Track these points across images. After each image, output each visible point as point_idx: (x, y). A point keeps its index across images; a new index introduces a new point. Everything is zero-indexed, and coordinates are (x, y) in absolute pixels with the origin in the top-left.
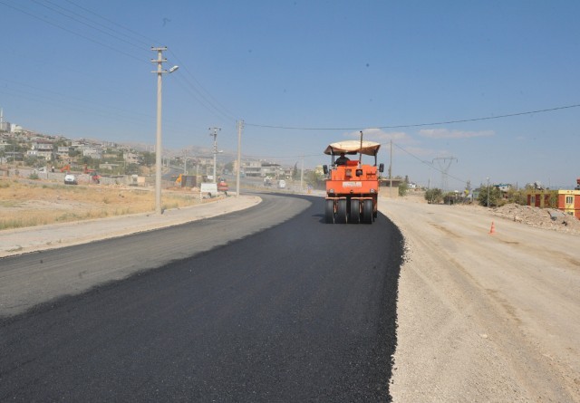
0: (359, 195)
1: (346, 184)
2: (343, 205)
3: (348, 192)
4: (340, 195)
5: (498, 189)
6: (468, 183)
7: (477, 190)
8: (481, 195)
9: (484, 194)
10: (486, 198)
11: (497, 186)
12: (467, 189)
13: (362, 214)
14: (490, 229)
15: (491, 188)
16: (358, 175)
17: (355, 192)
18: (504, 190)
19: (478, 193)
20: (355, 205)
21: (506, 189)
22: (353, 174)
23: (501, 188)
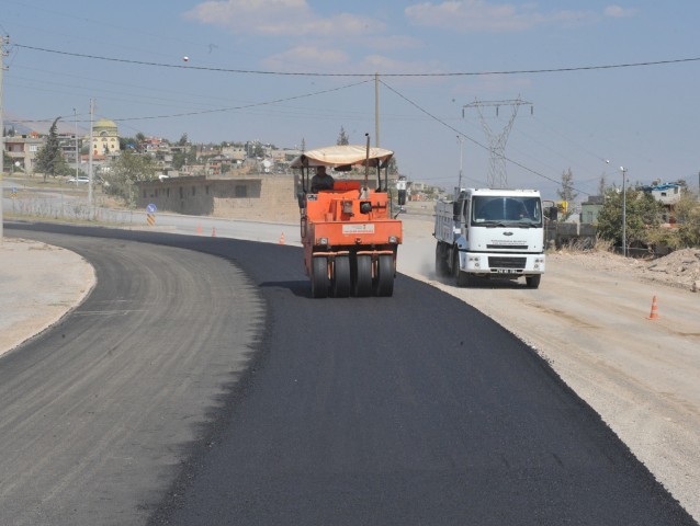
0: (368, 247)
1: (348, 229)
2: (344, 265)
3: (352, 242)
4: (336, 248)
5: (650, 198)
6: (567, 179)
7: (592, 201)
8: (603, 216)
9: (614, 212)
10: (617, 223)
11: (648, 190)
12: (563, 196)
13: (376, 280)
14: (649, 310)
15: (630, 195)
16: (363, 211)
17: (364, 241)
18: (667, 200)
19: (595, 209)
20: (365, 265)
21: (671, 197)
22: (355, 209)
23: (657, 195)
